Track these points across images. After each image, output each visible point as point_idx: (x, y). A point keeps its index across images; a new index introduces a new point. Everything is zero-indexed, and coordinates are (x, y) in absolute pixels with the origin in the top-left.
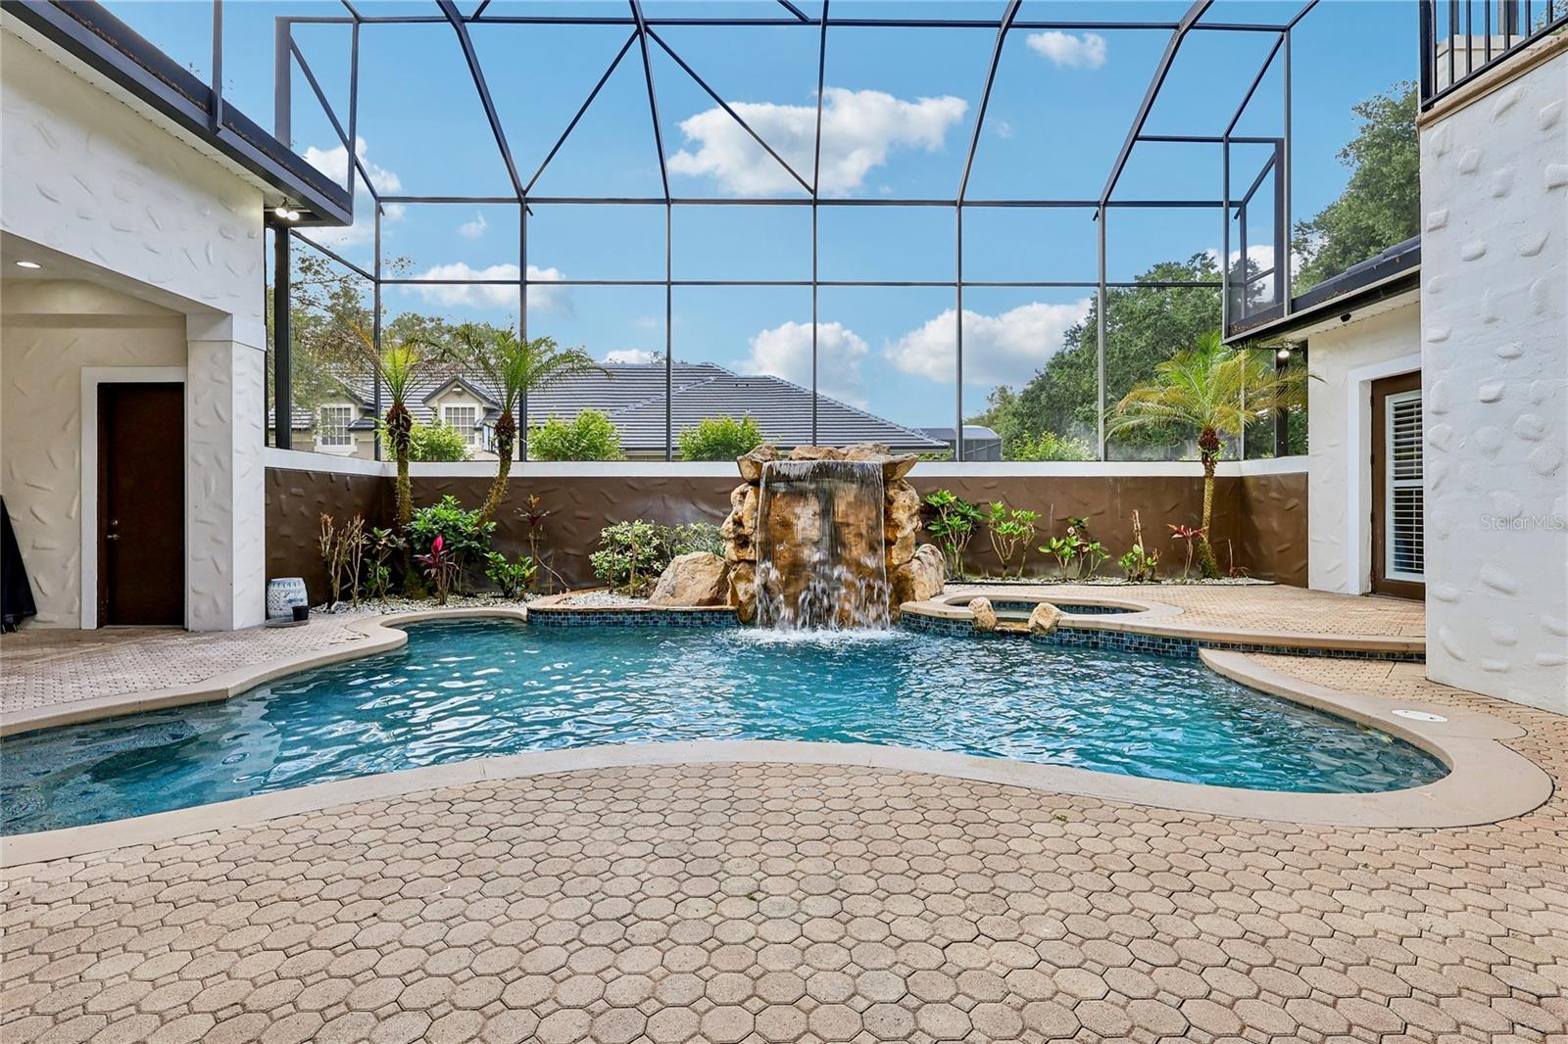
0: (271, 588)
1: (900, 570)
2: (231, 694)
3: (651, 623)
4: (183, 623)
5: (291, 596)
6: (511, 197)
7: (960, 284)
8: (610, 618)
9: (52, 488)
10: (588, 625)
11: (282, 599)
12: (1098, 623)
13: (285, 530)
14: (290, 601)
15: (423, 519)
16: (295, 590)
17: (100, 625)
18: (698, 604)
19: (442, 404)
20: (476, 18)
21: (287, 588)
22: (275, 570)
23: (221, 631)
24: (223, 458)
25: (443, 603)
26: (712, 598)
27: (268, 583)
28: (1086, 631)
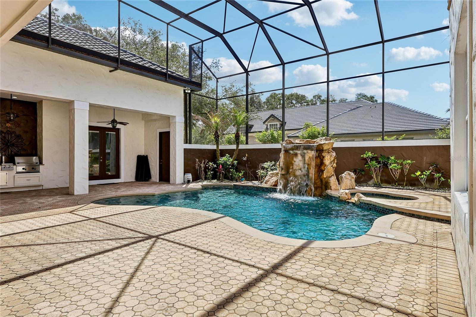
0: (185, 175)
1: (326, 179)
2: (156, 194)
3: (258, 190)
4: (170, 182)
5: (188, 178)
6: (243, 72)
7: (383, 73)
8: (249, 188)
9: (153, 153)
10: (244, 189)
11: (186, 178)
12: (371, 201)
13: (189, 162)
14: (188, 179)
15: (222, 160)
16: (189, 176)
17: (159, 181)
18: (271, 186)
19: (269, 123)
20: (224, 33)
21: (187, 176)
22: (186, 172)
23: (174, 184)
24: (175, 147)
25: (222, 182)
26: (275, 184)
27: (184, 174)
28: (368, 204)
